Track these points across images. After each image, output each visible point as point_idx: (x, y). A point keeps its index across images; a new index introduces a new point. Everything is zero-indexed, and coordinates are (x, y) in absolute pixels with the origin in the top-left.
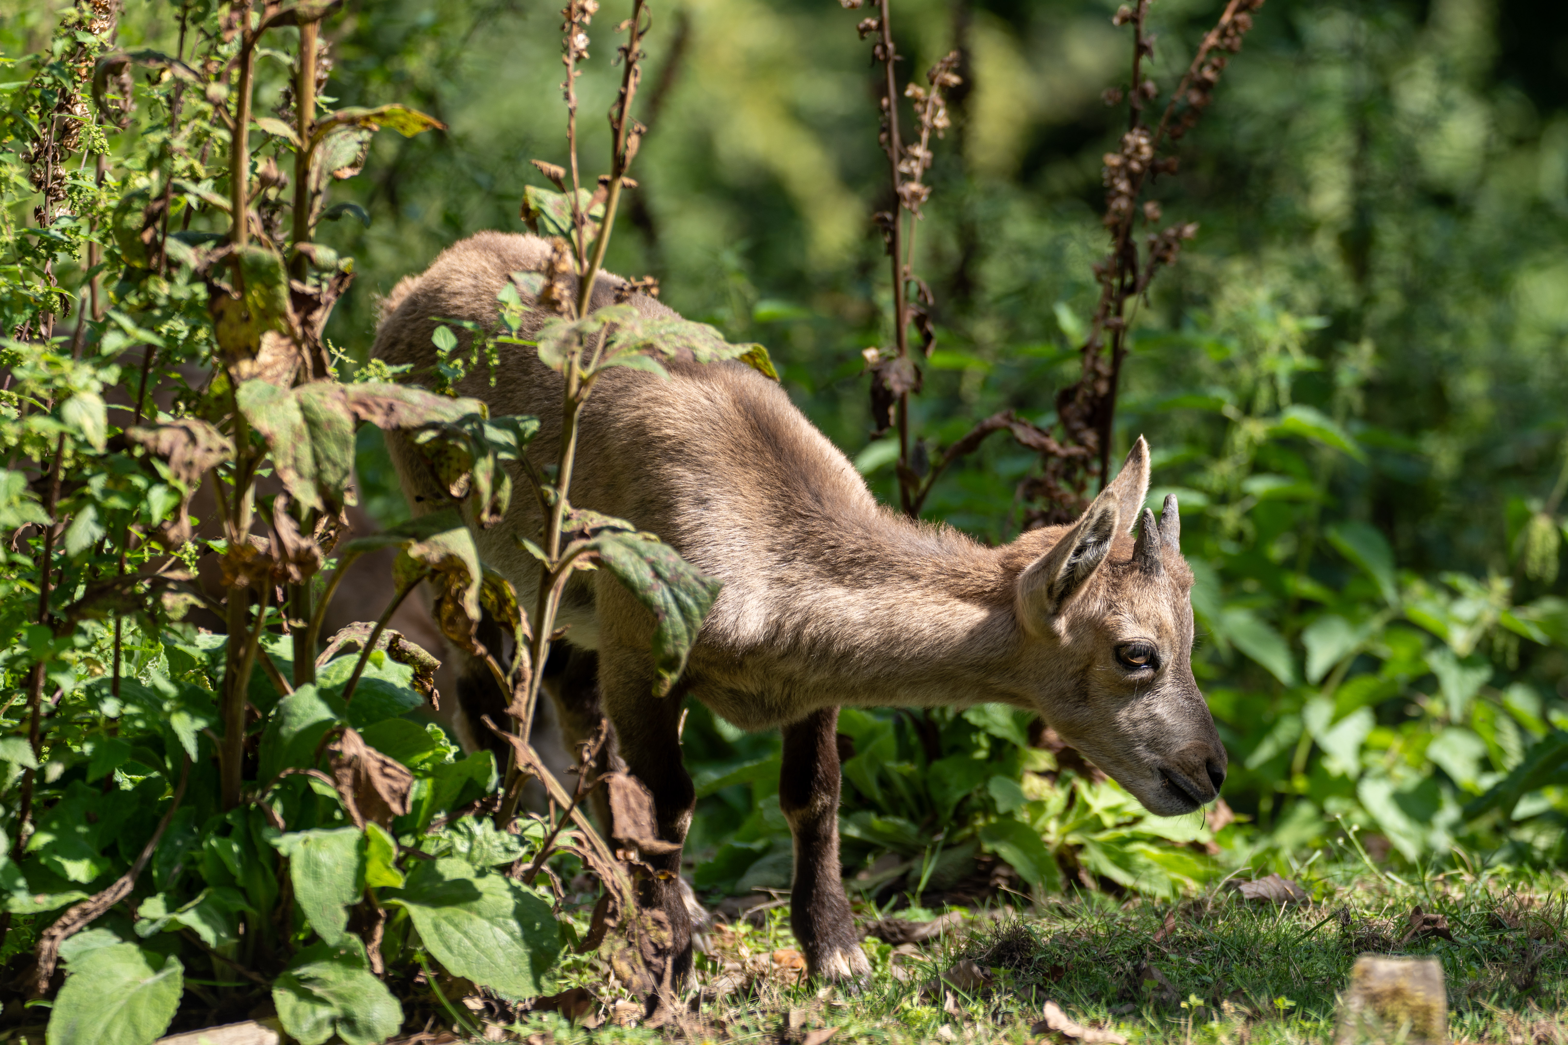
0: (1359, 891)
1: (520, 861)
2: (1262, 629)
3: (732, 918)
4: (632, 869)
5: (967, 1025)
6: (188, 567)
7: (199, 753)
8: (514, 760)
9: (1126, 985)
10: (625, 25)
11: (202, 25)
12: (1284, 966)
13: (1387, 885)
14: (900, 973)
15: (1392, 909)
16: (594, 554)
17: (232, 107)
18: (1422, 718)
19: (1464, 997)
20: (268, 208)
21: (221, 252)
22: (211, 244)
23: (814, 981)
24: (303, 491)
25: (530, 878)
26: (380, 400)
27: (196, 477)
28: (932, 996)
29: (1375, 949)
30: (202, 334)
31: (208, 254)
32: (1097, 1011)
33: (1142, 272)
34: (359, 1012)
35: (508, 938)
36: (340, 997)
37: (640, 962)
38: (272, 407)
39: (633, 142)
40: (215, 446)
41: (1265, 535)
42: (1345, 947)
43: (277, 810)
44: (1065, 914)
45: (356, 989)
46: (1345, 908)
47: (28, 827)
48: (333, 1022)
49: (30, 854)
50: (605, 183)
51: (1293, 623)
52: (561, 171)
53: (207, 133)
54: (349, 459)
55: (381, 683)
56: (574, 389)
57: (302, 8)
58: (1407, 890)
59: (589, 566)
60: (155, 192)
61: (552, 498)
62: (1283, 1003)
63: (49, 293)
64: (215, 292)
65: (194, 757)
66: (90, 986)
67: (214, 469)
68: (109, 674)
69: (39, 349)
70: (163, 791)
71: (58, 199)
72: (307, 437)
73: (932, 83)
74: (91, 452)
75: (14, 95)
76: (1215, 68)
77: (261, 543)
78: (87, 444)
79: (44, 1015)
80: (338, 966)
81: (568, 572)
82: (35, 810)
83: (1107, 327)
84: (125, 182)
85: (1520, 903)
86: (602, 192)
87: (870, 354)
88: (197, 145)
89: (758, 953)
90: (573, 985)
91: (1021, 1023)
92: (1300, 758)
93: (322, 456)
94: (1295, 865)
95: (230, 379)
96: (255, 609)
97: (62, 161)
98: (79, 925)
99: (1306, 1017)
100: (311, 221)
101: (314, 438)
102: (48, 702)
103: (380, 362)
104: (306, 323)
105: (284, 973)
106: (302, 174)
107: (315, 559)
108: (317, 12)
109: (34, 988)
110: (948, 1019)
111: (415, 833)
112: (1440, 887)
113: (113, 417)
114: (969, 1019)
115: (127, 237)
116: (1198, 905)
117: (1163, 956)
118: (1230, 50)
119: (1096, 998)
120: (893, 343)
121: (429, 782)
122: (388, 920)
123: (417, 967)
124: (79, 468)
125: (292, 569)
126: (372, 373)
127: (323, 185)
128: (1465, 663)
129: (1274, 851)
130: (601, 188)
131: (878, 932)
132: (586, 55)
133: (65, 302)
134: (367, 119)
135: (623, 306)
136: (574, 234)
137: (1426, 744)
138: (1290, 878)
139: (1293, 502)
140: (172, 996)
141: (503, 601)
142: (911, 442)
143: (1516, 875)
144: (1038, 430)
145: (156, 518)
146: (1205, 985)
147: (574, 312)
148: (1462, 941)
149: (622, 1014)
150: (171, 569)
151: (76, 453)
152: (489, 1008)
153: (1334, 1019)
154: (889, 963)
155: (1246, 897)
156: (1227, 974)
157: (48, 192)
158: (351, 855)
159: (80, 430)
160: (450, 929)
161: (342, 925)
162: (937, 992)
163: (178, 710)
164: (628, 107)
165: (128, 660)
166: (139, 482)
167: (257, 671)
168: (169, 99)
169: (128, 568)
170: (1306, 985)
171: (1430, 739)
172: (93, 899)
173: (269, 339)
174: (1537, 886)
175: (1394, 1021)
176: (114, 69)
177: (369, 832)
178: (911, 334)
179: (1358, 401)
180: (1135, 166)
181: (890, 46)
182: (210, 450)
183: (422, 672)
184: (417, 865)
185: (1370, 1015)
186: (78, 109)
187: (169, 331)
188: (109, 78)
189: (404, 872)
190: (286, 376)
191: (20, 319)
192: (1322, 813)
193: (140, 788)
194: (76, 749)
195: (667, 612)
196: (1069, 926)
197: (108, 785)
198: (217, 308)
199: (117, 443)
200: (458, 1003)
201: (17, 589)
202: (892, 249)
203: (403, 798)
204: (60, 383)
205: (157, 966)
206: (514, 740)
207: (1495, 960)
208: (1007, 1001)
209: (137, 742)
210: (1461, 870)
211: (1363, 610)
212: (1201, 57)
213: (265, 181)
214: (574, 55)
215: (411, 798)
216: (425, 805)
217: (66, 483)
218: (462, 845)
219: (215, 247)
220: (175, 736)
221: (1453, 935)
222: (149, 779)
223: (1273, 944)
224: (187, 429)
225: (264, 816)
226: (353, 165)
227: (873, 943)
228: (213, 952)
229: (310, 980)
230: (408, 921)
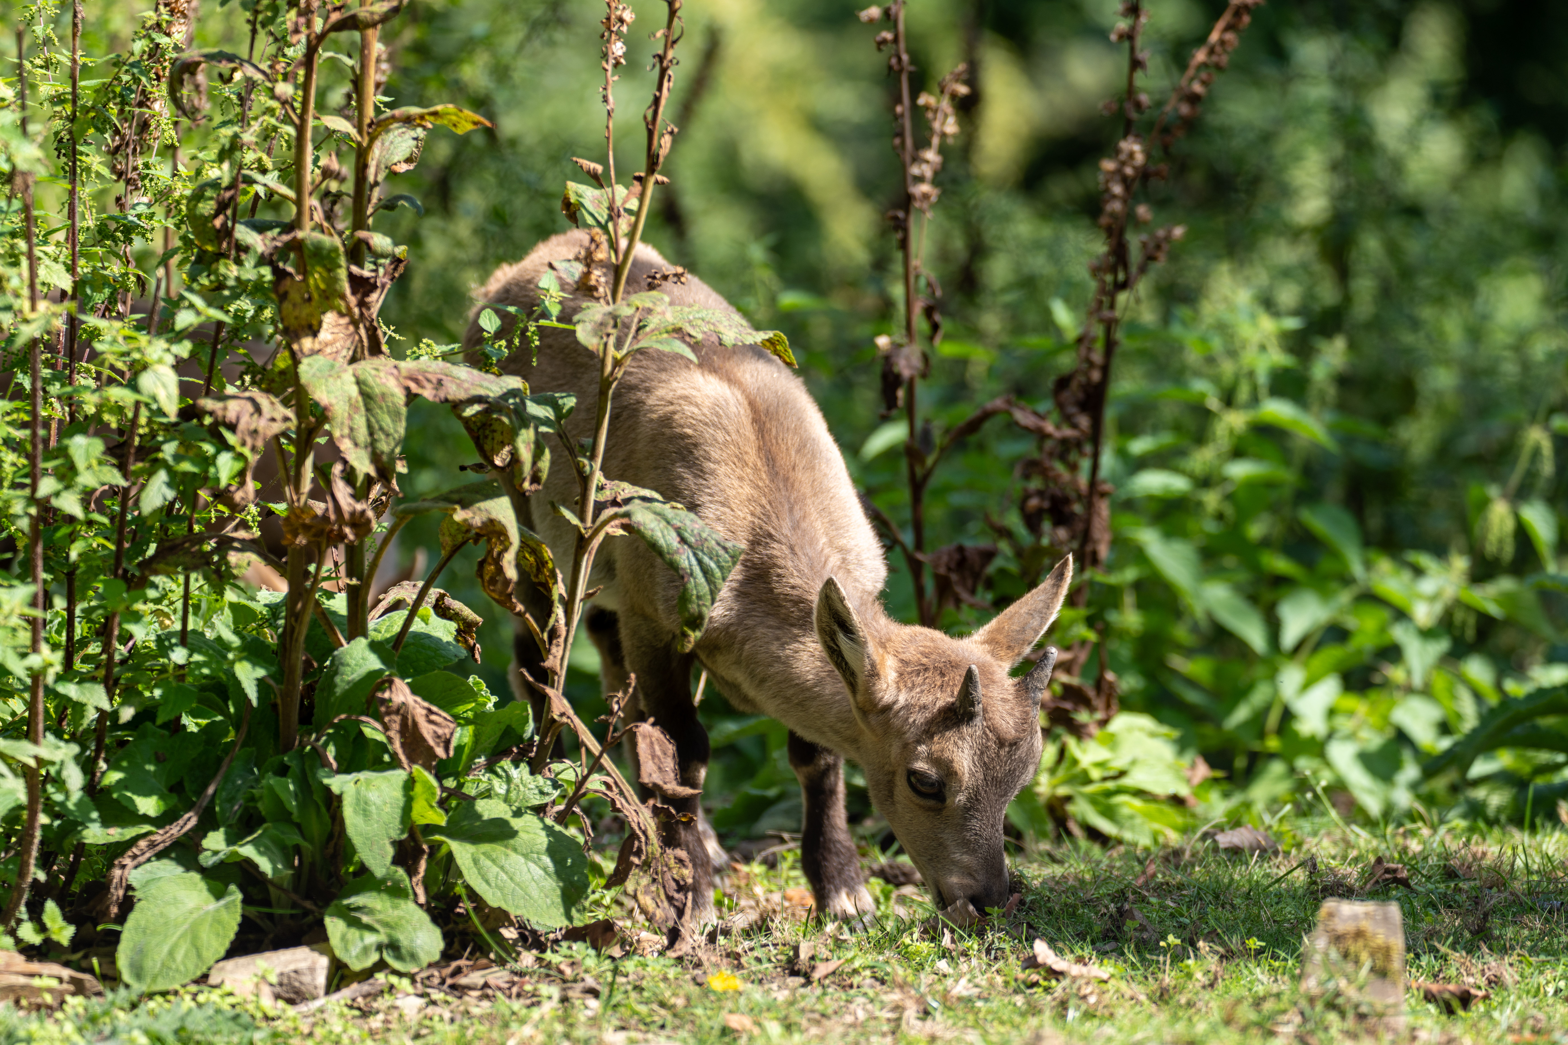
0: (1326, 843)
1: (554, 803)
2: (1239, 603)
3: (748, 859)
4: (656, 811)
5: (962, 959)
6: (250, 528)
7: (259, 699)
8: (549, 709)
9: (1109, 925)
10: (660, 34)
11: (272, 28)
12: (1255, 910)
13: (1352, 837)
14: (902, 911)
15: (1356, 860)
16: (625, 521)
17: (297, 105)
18: (1386, 685)
19: (1421, 941)
20: (330, 199)
21: (286, 238)
22: (277, 231)
23: (822, 917)
24: (358, 458)
25: (561, 818)
26: (429, 376)
27: (260, 444)
28: (931, 932)
29: (1340, 896)
30: (268, 313)
31: (274, 239)
32: (1082, 949)
33: (1134, 269)
34: (404, 940)
35: (541, 872)
36: (386, 925)
37: (663, 897)
38: (331, 380)
39: (667, 141)
40: (278, 416)
41: (1244, 514)
42: (1312, 893)
43: (331, 752)
44: (1054, 860)
45: (401, 918)
46: (1313, 858)
47: (103, 765)
48: (380, 948)
49: (102, 790)
50: (639, 179)
51: (1267, 596)
52: (599, 168)
53: (275, 129)
54: (401, 429)
55: (428, 637)
56: (608, 368)
57: (363, 13)
58: (1370, 842)
59: (621, 532)
60: (225, 182)
61: (588, 468)
62: (1254, 943)
63: (127, 274)
64: (280, 275)
65: (255, 703)
66: (156, 911)
67: (277, 437)
68: (178, 626)
69: (117, 324)
70: (226, 734)
71: (137, 189)
72: (363, 409)
73: (942, 92)
74: (164, 420)
75: (97, 91)
76: (1204, 83)
77: (319, 507)
78: (161, 412)
79: (114, 938)
80: (385, 896)
81: (601, 537)
82: (108, 749)
83: (1101, 320)
84: (198, 172)
85: (1474, 856)
86: (637, 187)
87: (883, 341)
88: (265, 140)
89: (771, 891)
90: (601, 917)
91: (1012, 959)
92: (1273, 719)
93: (376, 426)
94: (1267, 819)
95: (293, 354)
96: (312, 568)
97: (141, 153)
98: (147, 855)
99: (1275, 957)
100: (370, 211)
101: (368, 410)
102: (121, 650)
103: (430, 342)
104: (362, 304)
105: (335, 902)
106: (361, 168)
107: (369, 521)
108: (376, 17)
109: (106, 912)
110: (944, 954)
111: (456, 775)
112: (1400, 840)
113: (185, 390)
114: (965, 954)
115: (199, 223)
116: (1177, 853)
117: (1144, 899)
118: (1218, 67)
119: (1081, 936)
120: (903, 332)
121: (471, 728)
122: (431, 855)
123: (458, 899)
124: (153, 435)
125: (347, 530)
126: (422, 352)
127: (380, 178)
128: (1427, 634)
129: (1247, 805)
130: (636, 183)
131: (881, 873)
132: (623, 61)
133: (141, 282)
134: (422, 117)
135: (654, 293)
136: (610, 226)
137: (1390, 709)
138: (1262, 830)
139: (1269, 485)
140: (232, 922)
141: (541, 563)
142: (919, 424)
143: (1471, 830)
144: (1036, 414)
145: (223, 483)
146: (1182, 926)
147: (609, 298)
148: (1420, 889)
149: (646, 945)
150: (236, 529)
151: (150, 421)
152: (523, 937)
153: (1301, 959)
154: (892, 902)
155: (1221, 846)
156: (1203, 916)
157: (128, 182)
158: (398, 795)
159: (155, 399)
160: (488, 863)
161: (389, 859)
162: (935, 929)
163: (240, 660)
164: (661, 110)
165: (195, 614)
166: (208, 448)
167: (314, 624)
168: (240, 96)
169: (197, 528)
170: (1275, 927)
171: (1392, 704)
172: (161, 831)
173: (329, 318)
174: (1489, 841)
175: (1357, 962)
176: (190, 68)
177: (415, 774)
178: (920, 324)
179: (1332, 391)
180: (1129, 171)
181: (905, 57)
182: (273, 420)
183: (465, 629)
184: (458, 805)
185: (1334, 954)
186: (157, 106)
187: (237, 311)
188: (186, 76)
189: (447, 811)
190: (344, 352)
191: (100, 298)
192: (1292, 770)
193: (204, 730)
194: (147, 694)
195: (691, 574)
196: (1058, 870)
197: (176, 726)
198: (282, 290)
199: (188, 413)
200: (494, 932)
201: (95, 545)
202: (904, 244)
203: (447, 743)
204: (136, 356)
205: (218, 895)
206: (549, 691)
207: (1450, 907)
208: (1000, 938)
209: (203, 689)
210: (1420, 824)
211: (1333, 585)
212: (1191, 72)
213: (327, 173)
214: (612, 61)
215: (454, 743)
216: (467, 750)
217: (140, 448)
218: (500, 787)
219: (280, 234)
220: (238, 683)
221: (1412, 883)
222: (214, 722)
223: (1246, 889)
224: (252, 400)
225: (319, 757)
226: (408, 160)
227: (877, 883)
228: (271, 882)
229: (358, 909)
230: (450, 856)
